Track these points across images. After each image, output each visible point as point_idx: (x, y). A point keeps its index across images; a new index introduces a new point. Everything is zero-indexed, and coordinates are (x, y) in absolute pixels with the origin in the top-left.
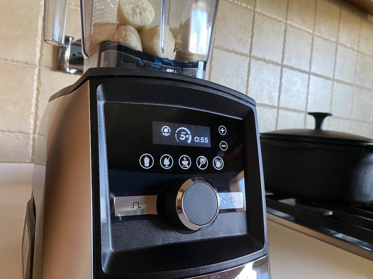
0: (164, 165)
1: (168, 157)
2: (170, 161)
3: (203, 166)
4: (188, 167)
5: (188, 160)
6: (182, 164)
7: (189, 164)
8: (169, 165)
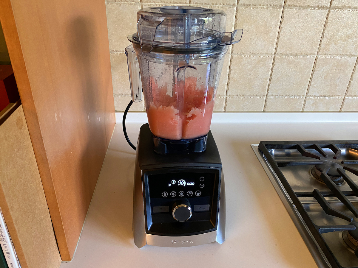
0: (172, 196)
1: (174, 192)
2: (175, 194)
3: (190, 195)
4: (183, 196)
5: (183, 193)
6: (180, 195)
7: (183, 195)
8: (174, 195)
